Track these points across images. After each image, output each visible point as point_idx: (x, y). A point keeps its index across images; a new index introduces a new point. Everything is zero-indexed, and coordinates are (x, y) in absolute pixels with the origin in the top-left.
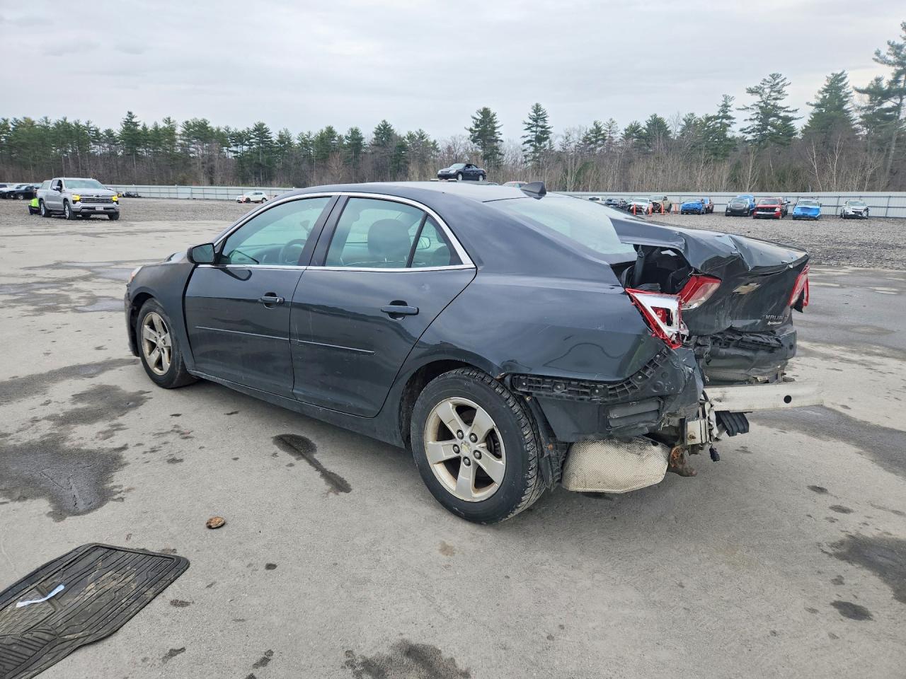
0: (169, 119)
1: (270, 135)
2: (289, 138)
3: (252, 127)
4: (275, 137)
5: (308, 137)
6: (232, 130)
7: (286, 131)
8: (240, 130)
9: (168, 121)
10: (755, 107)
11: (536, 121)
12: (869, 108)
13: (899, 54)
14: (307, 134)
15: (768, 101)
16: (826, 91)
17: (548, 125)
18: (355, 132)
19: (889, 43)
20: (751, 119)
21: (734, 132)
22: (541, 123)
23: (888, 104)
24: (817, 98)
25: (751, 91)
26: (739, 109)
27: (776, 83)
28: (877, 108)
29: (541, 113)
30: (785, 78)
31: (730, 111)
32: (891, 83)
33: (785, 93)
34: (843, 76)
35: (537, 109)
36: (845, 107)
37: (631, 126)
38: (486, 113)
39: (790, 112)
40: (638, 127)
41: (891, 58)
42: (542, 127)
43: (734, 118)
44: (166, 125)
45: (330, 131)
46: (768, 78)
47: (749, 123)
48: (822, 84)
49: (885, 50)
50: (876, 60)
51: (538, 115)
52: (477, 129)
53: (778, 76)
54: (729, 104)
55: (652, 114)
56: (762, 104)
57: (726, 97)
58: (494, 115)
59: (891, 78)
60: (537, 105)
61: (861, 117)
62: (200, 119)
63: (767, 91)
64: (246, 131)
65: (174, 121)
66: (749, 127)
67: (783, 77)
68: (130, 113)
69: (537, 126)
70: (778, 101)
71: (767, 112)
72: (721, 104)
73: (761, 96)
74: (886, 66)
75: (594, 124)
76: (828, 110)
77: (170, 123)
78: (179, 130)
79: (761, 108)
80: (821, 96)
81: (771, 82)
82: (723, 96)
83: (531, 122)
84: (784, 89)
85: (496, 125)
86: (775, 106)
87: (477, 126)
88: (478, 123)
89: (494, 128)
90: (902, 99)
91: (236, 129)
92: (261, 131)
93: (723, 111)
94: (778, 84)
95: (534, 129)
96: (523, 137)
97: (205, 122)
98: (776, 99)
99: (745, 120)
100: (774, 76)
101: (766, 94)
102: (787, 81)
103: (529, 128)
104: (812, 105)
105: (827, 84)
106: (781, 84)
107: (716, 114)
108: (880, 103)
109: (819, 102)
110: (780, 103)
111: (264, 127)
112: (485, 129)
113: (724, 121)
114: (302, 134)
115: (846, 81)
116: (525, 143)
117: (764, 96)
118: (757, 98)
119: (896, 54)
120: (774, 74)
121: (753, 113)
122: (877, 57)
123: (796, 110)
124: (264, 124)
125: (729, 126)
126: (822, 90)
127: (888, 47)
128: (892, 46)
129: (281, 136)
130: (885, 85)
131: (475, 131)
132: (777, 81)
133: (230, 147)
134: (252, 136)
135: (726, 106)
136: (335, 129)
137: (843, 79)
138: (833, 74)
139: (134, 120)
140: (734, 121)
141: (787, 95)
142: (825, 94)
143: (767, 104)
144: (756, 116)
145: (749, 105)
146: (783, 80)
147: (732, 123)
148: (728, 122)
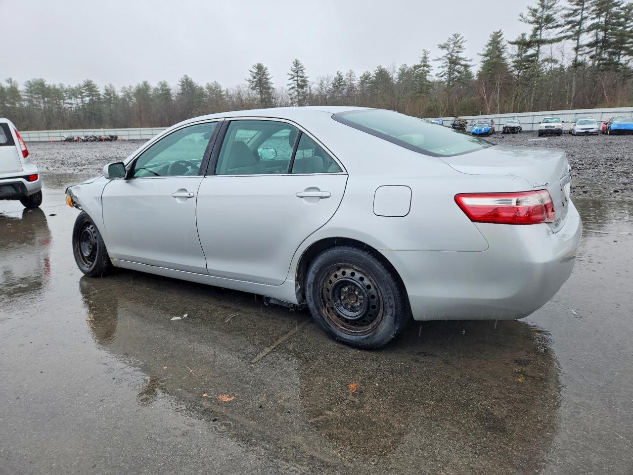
0: (11, 79)
1: (98, 90)
2: (113, 92)
3: (82, 84)
4: (102, 91)
5: (130, 90)
6: (66, 86)
7: (111, 85)
8: (74, 85)
10: (445, 58)
11: (297, 73)
12: (518, 55)
13: (536, 15)
14: (129, 88)
15: (453, 54)
16: (490, 44)
17: (306, 75)
18: (164, 85)
19: (528, 8)
20: (442, 67)
21: (432, 77)
22: (300, 74)
23: (531, 51)
24: (484, 50)
25: (443, 47)
26: (434, 60)
28: (524, 55)
29: (299, 66)
30: (463, 37)
31: (428, 61)
32: (532, 37)
33: (464, 47)
34: (500, 33)
35: (297, 64)
36: (503, 56)
37: (364, 75)
38: (260, 67)
39: (467, 61)
40: (369, 75)
41: (531, 19)
42: (301, 77)
43: (431, 67)
44: (8, 85)
45: (145, 83)
46: (452, 37)
47: (441, 70)
48: (488, 39)
49: (526, 13)
50: (521, 20)
51: (298, 69)
52: (254, 80)
53: (459, 35)
54: (428, 56)
55: (378, 65)
56: (449, 56)
57: (425, 52)
58: (266, 69)
59: (531, 33)
60: (296, 61)
61: (513, 62)
62: (38, 78)
63: (452, 46)
64: (78, 87)
65: (15, 81)
66: (442, 73)
67: (461, 36)
69: (298, 76)
70: (459, 54)
71: (453, 62)
72: (422, 56)
73: (448, 49)
74: (527, 24)
75: (338, 73)
76: (492, 58)
77: (11, 82)
78: (22, 88)
79: (449, 59)
80: (487, 49)
81: (453, 40)
82: (423, 50)
83: (293, 73)
84: (462, 45)
85: (268, 77)
86: (457, 57)
87: (254, 78)
88: (255, 75)
89: (267, 79)
90: (539, 47)
91: (69, 86)
92: (90, 87)
93: (423, 61)
94: (458, 41)
95: (296, 78)
96: (288, 85)
97: (42, 81)
98: (458, 52)
99: (439, 68)
100: (454, 35)
101: (451, 48)
102: (464, 39)
103: (292, 78)
104: (481, 55)
105: (491, 39)
106: (460, 41)
107: (420, 64)
108: (526, 51)
109: (485, 52)
110: (460, 55)
111: (92, 83)
112: (261, 80)
113: (425, 68)
114: (124, 88)
115: (502, 36)
116: (290, 89)
117: (450, 50)
118: (445, 52)
119: (534, 15)
120: (455, 34)
121: (443, 62)
122: (521, 18)
123: (471, 60)
124: (92, 81)
125: (428, 72)
126: (487, 44)
127: (529, 10)
128: (531, 10)
129: (107, 90)
130: (528, 38)
131: (253, 82)
132: (457, 39)
133: (66, 100)
134: (83, 91)
135: (425, 58)
136: (149, 83)
137: (501, 35)
138: (494, 32)
140: (431, 68)
141: (465, 49)
142: (489, 47)
143: (452, 56)
144: (445, 64)
145: (441, 57)
146: (462, 38)
147: (430, 70)
148: (427, 69)
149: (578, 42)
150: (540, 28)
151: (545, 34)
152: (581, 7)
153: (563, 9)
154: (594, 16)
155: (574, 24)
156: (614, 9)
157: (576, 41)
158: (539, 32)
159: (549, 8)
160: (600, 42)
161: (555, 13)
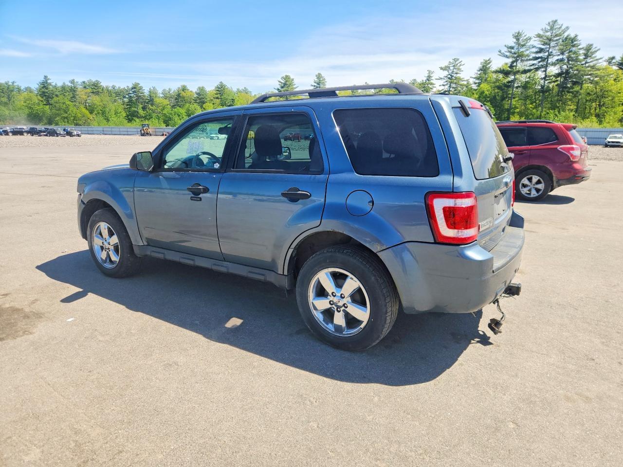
0: (73, 80)
1: (146, 91)
2: (156, 93)
3: (131, 86)
4: (146, 93)
5: (169, 92)
6: (117, 88)
7: (154, 88)
8: (122, 87)
9: (72, 82)
10: (445, 78)
11: (319, 84)
13: (511, 51)
14: (168, 90)
15: (453, 74)
16: (481, 70)
18: (202, 89)
19: (505, 46)
20: (443, 85)
22: (322, 85)
23: (512, 77)
24: (477, 74)
25: (441, 68)
26: (436, 79)
27: (456, 65)
29: (322, 79)
31: (432, 80)
34: (490, 61)
35: (319, 77)
38: (287, 78)
39: (463, 81)
41: (508, 54)
43: (434, 84)
44: (70, 84)
45: (184, 89)
46: (452, 61)
47: (442, 88)
48: (479, 66)
49: (504, 50)
50: (500, 55)
51: (320, 81)
52: (282, 89)
53: (458, 59)
54: (432, 75)
56: (449, 76)
57: (429, 71)
58: (293, 80)
60: (319, 74)
62: (94, 80)
63: (452, 68)
64: (126, 88)
65: (76, 82)
66: (442, 90)
67: (460, 60)
68: (46, 77)
69: (320, 87)
70: (458, 75)
71: (453, 81)
72: (427, 75)
73: (448, 71)
74: (504, 58)
78: (80, 88)
79: (449, 78)
80: (479, 73)
81: (453, 64)
83: (316, 85)
84: (461, 67)
85: (294, 87)
86: (456, 78)
87: (281, 87)
88: (282, 85)
90: (515, 76)
91: (119, 87)
92: (137, 89)
93: (428, 80)
94: (457, 65)
97: (97, 83)
98: (456, 73)
99: (440, 86)
100: (454, 60)
101: (451, 70)
102: (462, 63)
104: (475, 78)
105: (482, 66)
106: (459, 64)
107: (424, 82)
111: (139, 86)
113: (429, 85)
114: (164, 90)
115: (491, 64)
117: (450, 72)
118: (446, 73)
119: (509, 52)
121: (445, 81)
123: (469, 80)
124: (139, 84)
125: (432, 89)
126: (478, 69)
128: (508, 47)
129: (150, 92)
130: (508, 68)
131: (281, 91)
132: (457, 63)
134: (131, 92)
135: (429, 78)
136: (188, 87)
138: (484, 60)
139: (49, 81)
140: (435, 86)
141: (462, 71)
142: (481, 72)
143: (452, 76)
144: (446, 83)
145: (442, 77)
146: (460, 62)
147: (434, 87)
148: (431, 86)
149: (546, 73)
150: (516, 61)
151: (520, 66)
152: (548, 46)
153: (533, 47)
154: (559, 53)
155: (543, 59)
156: (574, 49)
157: (544, 73)
158: (515, 64)
159: (523, 46)
160: (563, 74)
161: (527, 50)
